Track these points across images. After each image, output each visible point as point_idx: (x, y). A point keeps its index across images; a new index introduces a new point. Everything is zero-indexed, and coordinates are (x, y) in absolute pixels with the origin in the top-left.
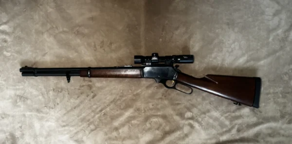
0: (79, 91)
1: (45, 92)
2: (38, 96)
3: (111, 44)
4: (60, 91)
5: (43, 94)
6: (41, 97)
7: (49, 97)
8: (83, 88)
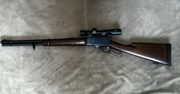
0: (41, 56)
1: (17, 58)
2: (12, 60)
3: (64, 23)
4: (28, 56)
5: (15, 59)
6: (14, 61)
7: (20, 61)
8: (44, 54)
